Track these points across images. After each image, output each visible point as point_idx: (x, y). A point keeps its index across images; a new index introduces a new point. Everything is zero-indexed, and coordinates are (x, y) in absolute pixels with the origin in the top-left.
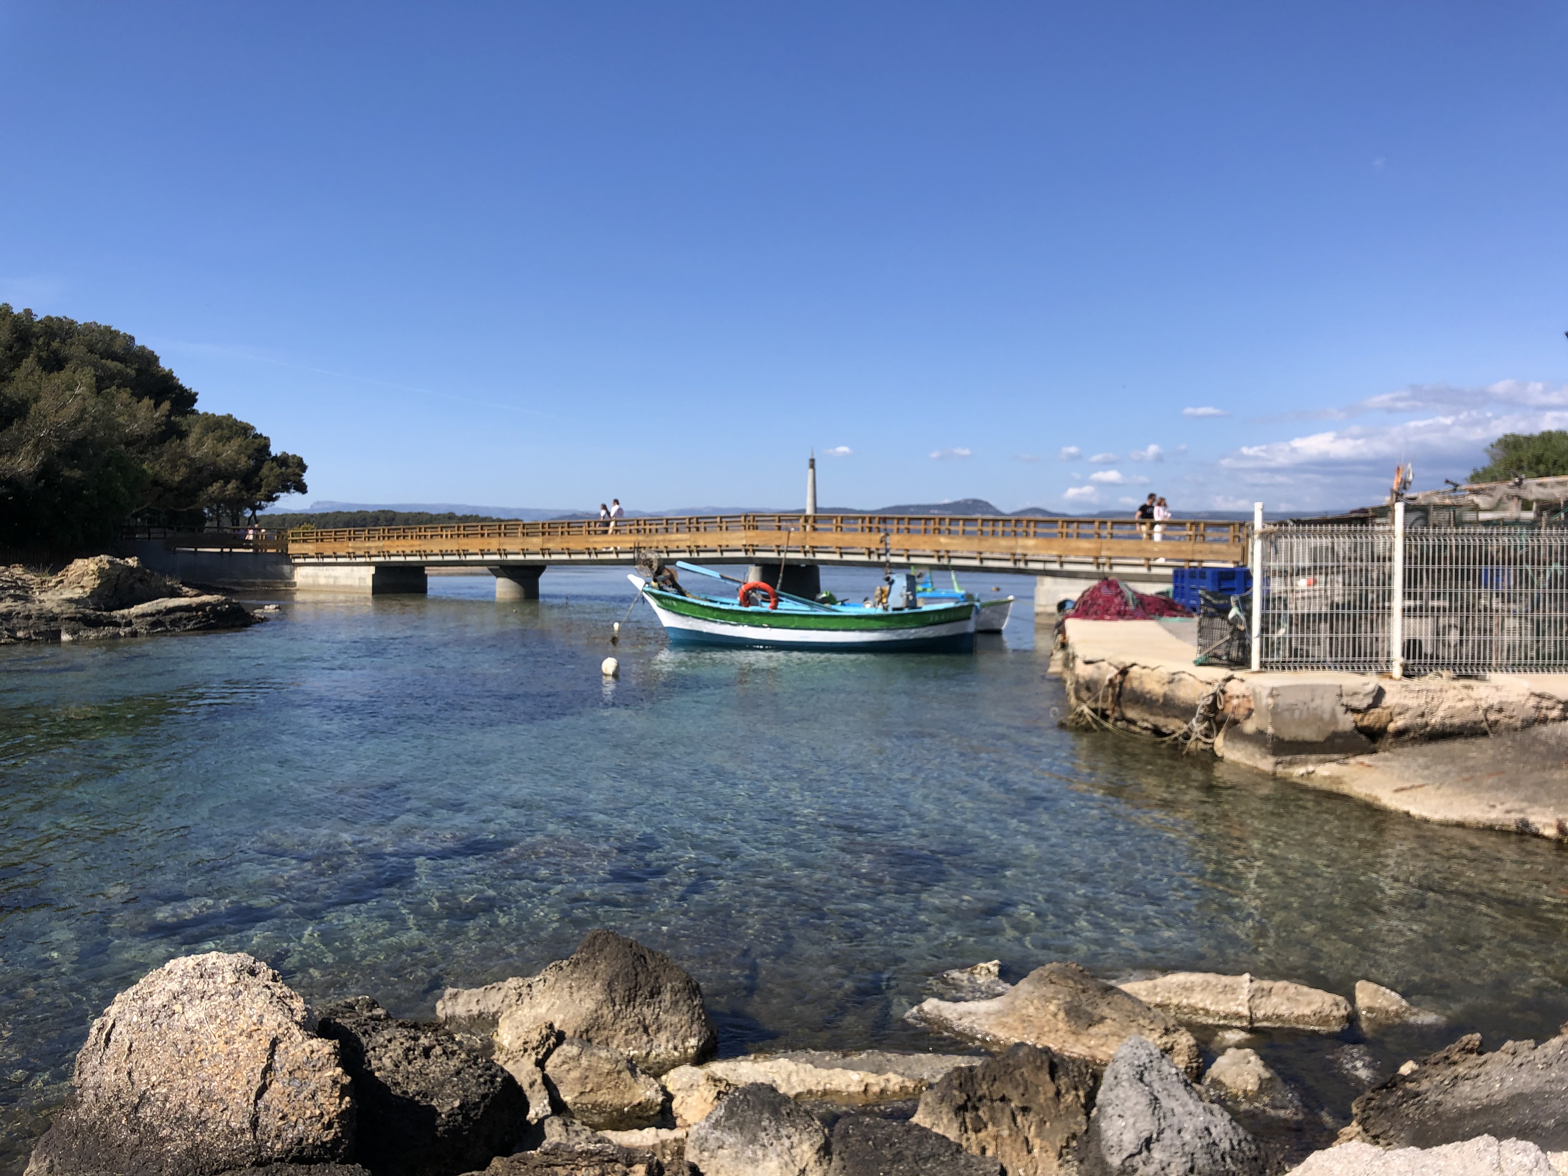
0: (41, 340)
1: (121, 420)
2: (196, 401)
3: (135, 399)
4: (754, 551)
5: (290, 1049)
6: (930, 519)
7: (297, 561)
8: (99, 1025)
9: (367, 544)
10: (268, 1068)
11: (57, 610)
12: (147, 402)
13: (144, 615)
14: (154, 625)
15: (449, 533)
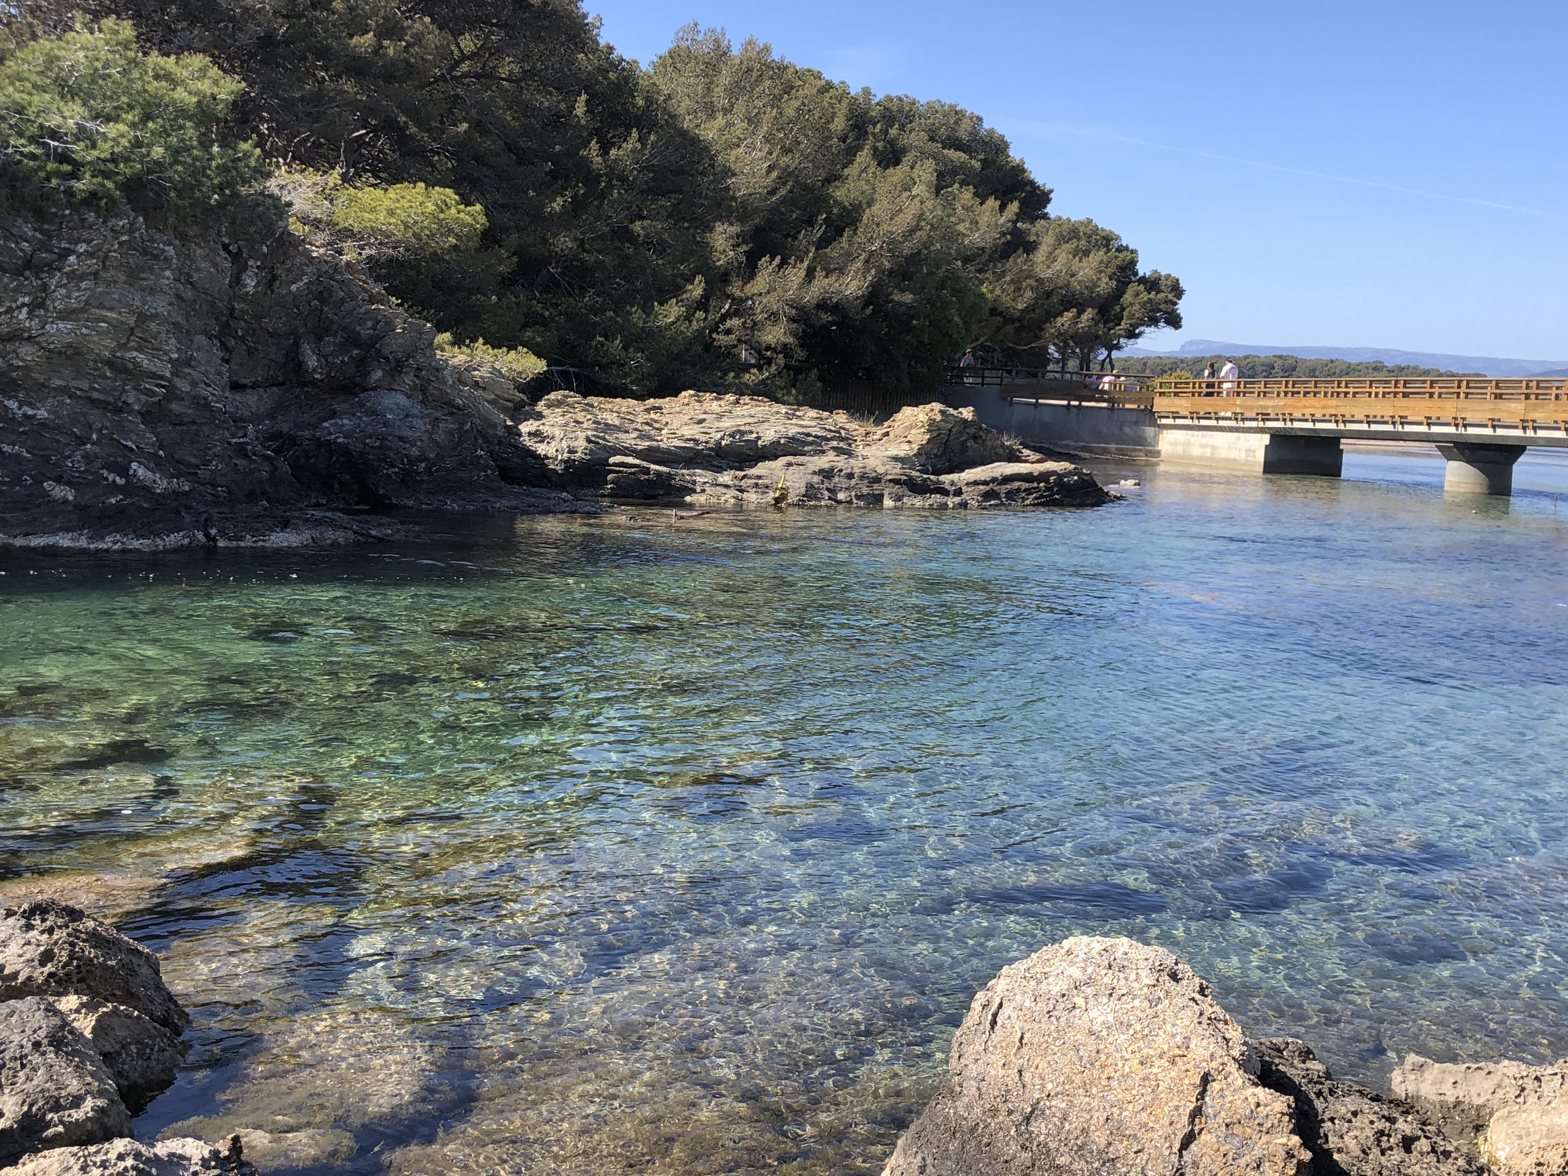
0: (879, 126)
1: (961, 228)
2: (1048, 200)
3: (978, 200)
5: (1227, 1093)
7: (1164, 421)
8: (984, 1002)
9: (1262, 402)
10: (1197, 1112)
11: (881, 470)
12: (992, 203)
13: (976, 483)
14: (987, 496)
15: (1381, 390)
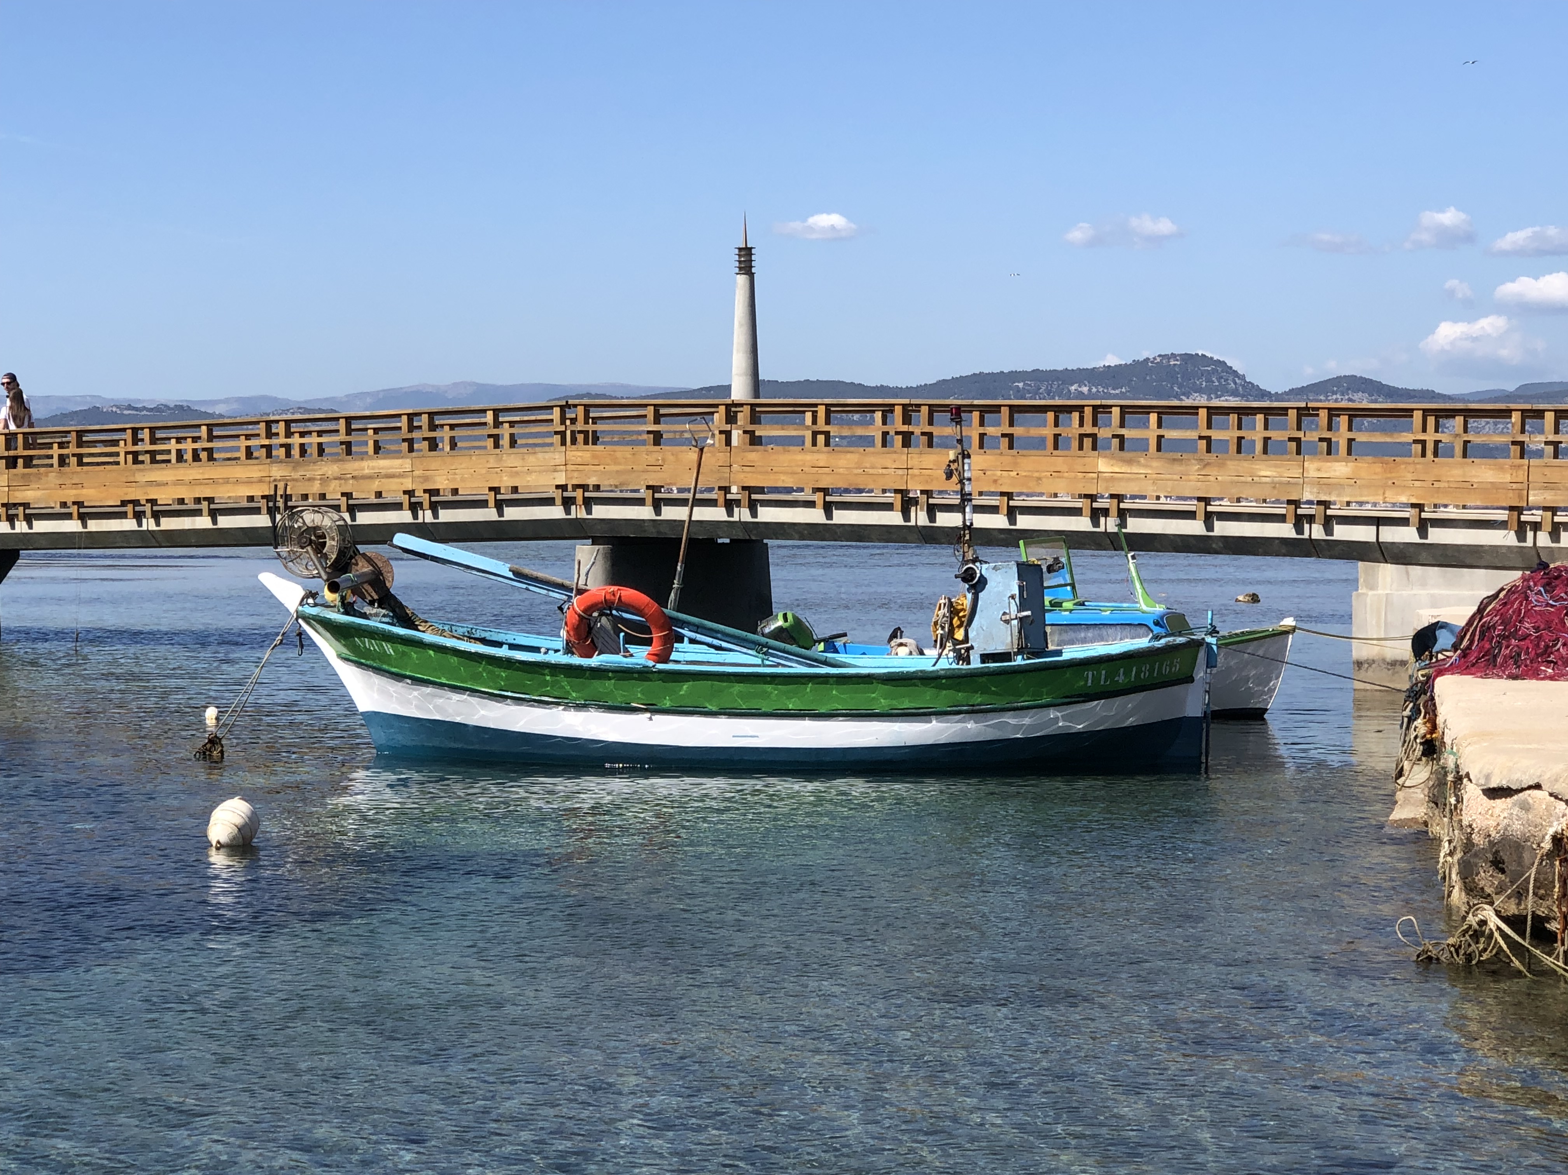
4: (588, 503)
6: (1069, 409)
